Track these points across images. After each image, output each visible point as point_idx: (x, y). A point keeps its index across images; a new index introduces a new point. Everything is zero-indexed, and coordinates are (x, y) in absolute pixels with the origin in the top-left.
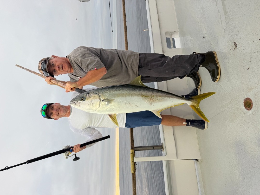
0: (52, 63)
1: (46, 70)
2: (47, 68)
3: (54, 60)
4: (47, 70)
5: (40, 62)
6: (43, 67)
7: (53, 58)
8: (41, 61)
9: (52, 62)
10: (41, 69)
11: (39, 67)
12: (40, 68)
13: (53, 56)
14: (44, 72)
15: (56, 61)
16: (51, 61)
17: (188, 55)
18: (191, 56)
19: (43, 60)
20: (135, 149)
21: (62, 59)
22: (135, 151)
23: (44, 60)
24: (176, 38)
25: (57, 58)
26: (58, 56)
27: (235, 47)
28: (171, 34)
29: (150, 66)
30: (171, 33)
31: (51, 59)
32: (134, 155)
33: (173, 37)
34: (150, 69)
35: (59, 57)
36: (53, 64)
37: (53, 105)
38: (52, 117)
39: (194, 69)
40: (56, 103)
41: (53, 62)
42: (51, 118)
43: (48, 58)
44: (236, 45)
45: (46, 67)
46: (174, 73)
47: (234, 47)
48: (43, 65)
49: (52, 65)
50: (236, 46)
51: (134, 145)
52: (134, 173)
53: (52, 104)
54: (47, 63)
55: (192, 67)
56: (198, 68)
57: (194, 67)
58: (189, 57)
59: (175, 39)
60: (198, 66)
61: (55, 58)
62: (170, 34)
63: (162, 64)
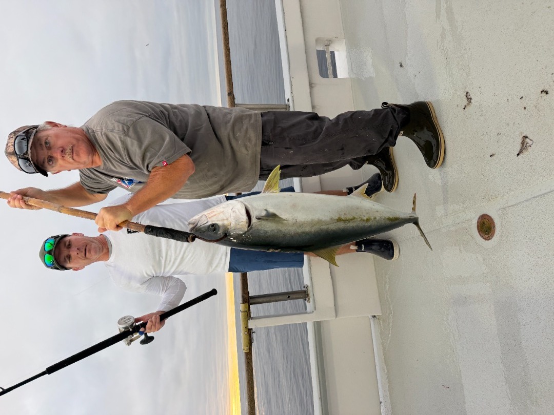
0: (47, 139)
1: (26, 156)
2: (29, 151)
3: (52, 131)
4: (30, 158)
5: (13, 135)
6: (20, 148)
7: (50, 127)
8: (15, 132)
9: (45, 138)
10: (15, 153)
11: (6, 148)
12: (11, 149)
13: (50, 123)
14: (20, 160)
15: (57, 136)
16: (42, 134)
17: (370, 110)
18: (377, 111)
19: (21, 130)
20: (251, 301)
21: (73, 131)
22: (250, 304)
23: (23, 131)
24: (338, 51)
25: (62, 128)
26: (63, 123)
27: (467, 102)
28: (329, 43)
29: (287, 140)
30: (327, 40)
31: (44, 130)
32: (248, 315)
33: (331, 49)
34: (288, 147)
35: (66, 126)
36: (46, 143)
37: (67, 239)
38: (68, 265)
39: (386, 141)
40: (74, 234)
41: (48, 136)
42: (66, 269)
43: (36, 127)
44: (469, 99)
45: (27, 147)
46: (343, 154)
47: (465, 102)
48: (18, 143)
49: (43, 143)
50: (470, 102)
51: (249, 293)
52: (248, 351)
53: (65, 236)
54: (32, 137)
55: (383, 137)
56: (396, 138)
57: (387, 136)
58: (373, 115)
59: (336, 54)
60: (394, 133)
61: (56, 128)
62: (326, 43)
63: (316, 134)
